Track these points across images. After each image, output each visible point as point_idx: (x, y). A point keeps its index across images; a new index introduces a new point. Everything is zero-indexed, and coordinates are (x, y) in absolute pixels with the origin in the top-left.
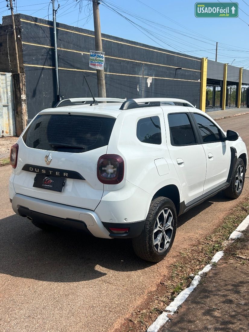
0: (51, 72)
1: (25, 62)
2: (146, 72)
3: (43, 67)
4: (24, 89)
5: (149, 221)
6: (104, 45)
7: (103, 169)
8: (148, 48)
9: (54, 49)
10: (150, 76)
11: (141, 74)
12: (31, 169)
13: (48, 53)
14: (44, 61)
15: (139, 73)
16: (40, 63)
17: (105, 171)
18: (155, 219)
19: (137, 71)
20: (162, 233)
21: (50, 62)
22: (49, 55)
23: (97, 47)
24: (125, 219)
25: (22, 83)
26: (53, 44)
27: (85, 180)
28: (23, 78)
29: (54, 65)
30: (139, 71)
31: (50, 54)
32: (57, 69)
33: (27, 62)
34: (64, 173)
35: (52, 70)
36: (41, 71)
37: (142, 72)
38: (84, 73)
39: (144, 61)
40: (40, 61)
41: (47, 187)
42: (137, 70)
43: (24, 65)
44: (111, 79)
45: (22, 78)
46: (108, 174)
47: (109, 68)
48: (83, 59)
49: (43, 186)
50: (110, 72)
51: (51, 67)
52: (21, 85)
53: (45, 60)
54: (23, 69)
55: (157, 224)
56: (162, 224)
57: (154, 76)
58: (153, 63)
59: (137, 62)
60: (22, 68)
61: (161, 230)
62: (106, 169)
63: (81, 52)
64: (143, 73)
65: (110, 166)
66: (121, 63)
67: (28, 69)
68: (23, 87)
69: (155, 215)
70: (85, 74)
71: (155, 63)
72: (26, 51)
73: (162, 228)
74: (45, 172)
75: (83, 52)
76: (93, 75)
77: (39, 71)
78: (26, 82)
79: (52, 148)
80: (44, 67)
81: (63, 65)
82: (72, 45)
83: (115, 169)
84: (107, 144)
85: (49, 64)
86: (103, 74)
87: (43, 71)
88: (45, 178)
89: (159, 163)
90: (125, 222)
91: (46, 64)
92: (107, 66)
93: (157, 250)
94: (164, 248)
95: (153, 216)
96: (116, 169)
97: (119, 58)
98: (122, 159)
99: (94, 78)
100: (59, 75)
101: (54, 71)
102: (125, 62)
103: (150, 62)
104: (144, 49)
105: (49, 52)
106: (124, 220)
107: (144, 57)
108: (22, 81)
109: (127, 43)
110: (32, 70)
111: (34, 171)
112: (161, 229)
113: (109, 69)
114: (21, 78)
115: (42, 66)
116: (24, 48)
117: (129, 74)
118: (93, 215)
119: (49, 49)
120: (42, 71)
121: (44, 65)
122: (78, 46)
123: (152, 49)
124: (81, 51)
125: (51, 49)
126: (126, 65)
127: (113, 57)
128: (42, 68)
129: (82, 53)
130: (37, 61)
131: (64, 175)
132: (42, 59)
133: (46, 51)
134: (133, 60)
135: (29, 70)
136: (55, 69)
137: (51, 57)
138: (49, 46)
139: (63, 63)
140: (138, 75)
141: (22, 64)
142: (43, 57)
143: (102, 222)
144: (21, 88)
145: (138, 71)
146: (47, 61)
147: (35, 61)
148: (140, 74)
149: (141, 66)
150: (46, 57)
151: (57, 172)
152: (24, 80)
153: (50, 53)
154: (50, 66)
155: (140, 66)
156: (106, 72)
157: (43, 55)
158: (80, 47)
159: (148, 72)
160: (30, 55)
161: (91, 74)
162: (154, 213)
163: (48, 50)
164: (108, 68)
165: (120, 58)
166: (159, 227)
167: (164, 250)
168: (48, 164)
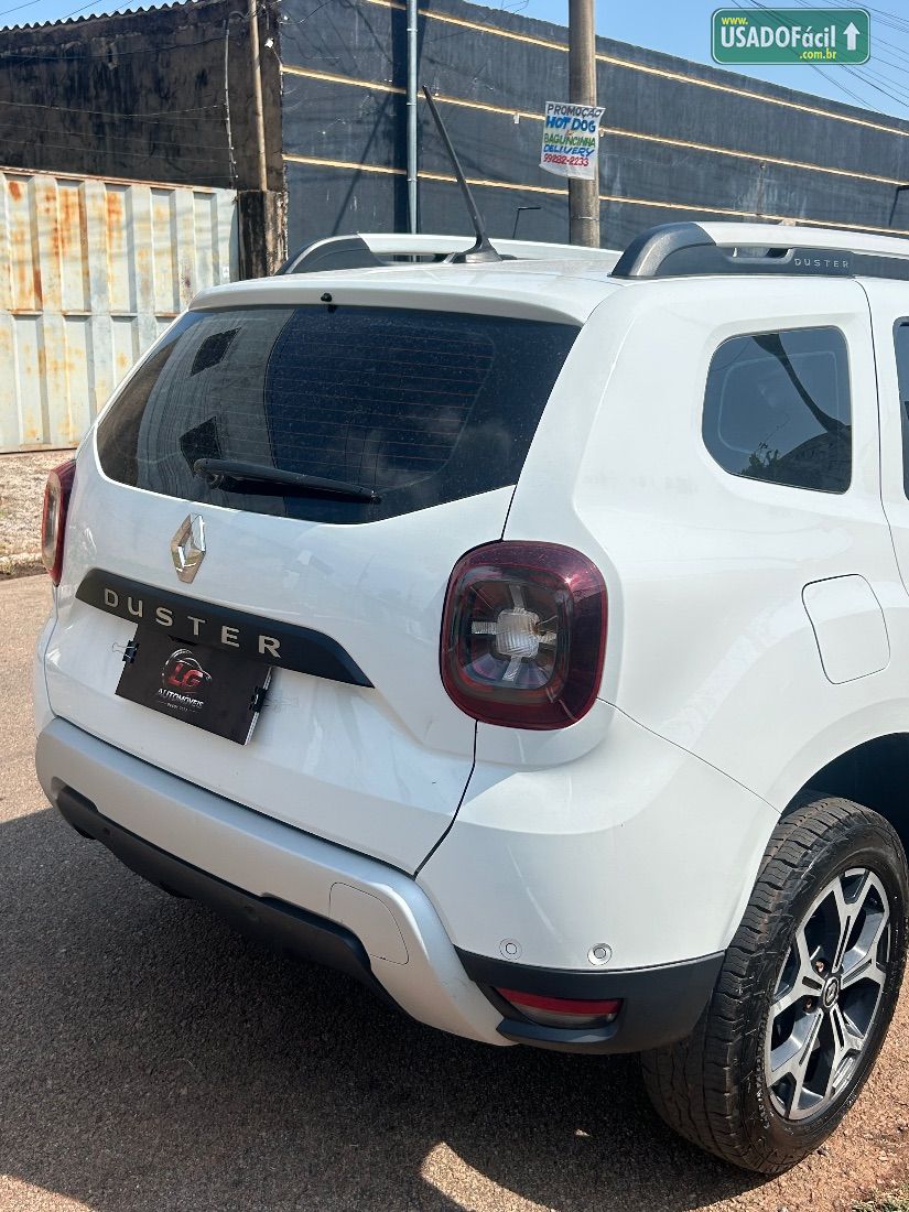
0: (389, 190)
1: (288, 145)
2: (771, 199)
3: (359, 171)
4: (280, 256)
5: (752, 953)
6: (608, 86)
7: (477, 629)
8: (784, 99)
9: (406, 98)
10: (787, 217)
11: (752, 205)
12: (111, 599)
13: (381, 111)
14: (365, 144)
15: (742, 201)
16: (347, 153)
17: (487, 643)
18: (784, 939)
19: (734, 193)
20: (820, 1011)
21: (385, 149)
22: (383, 120)
23: (575, 89)
24: (599, 949)
25: (275, 230)
26: (401, 79)
27: (371, 686)
28: (280, 211)
29: (401, 161)
30: (745, 194)
31: (387, 117)
32: (413, 179)
33: (294, 150)
34: (262, 639)
35: (392, 183)
36: (349, 182)
37: (755, 198)
38: (520, 196)
39: (768, 154)
40: (350, 145)
41: (179, 702)
42: (734, 187)
43: (285, 158)
44: (624, 223)
45: (275, 211)
46: (505, 660)
47: (622, 178)
48: (520, 141)
49: (160, 697)
50: (624, 195)
51: (391, 171)
52: (270, 236)
53: (367, 139)
54: (280, 175)
55: (794, 963)
56: (826, 962)
57: (802, 213)
58: (804, 163)
59: (736, 158)
60: (276, 170)
61: (818, 993)
62: (492, 629)
63: (512, 113)
64: (760, 201)
65: (521, 616)
66: (669, 160)
67: (300, 175)
68: (275, 247)
69: (783, 919)
70: (526, 199)
71: (810, 163)
72: (296, 101)
73: (822, 982)
74: (171, 622)
75: (522, 111)
76: (552, 205)
77: (344, 186)
78: (291, 226)
79: (213, 487)
80: (364, 168)
81: (436, 161)
82: (476, 83)
83: (550, 638)
84: (513, 479)
85: (384, 157)
86: (594, 201)
87: (357, 185)
88: (176, 654)
89: (830, 603)
90: (596, 963)
91: (371, 156)
92: (614, 169)
93: (782, 1111)
94: (829, 1090)
95: (772, 920)
96: (555, 636)
97: (666, 138)
98: (597, 576)
99: (558, 216)
100: (422, 201)
101: (401, 184)
102: (687, 154)
103: (791, 158)
104: (767, 104)
105: (383, 109)
106: (591, 953)
107: (766, 137)
108: (275, 224)
109: (702, 78)
110: (316, 179)
111: (121, 612)
112: (818, 986)
113: (622, 183)
114: (271, 210)
115: (356, 166)
116: (286, 91)
117: (704, 205)
118: (405, 898)
119: (384, 96)
120: (352, 187)
121: (362, 163)
122: (500, 87)
123: (803, 104)
124: (514, 107)
125: (391, 98)
126: (691, 166)
127: (641, 133)
128: (353, 173)
129: (517, 116)
130: (335, 143)
131: (262, 651)
132: (355, 136)
133: (375, 106)
134: (721, 147)
135: (304, 181)
136: (406, 177)
137: (392, 128)
138: (387, 84)
139: (438, 154)
140: (737, 209)
141: (276, 156)
142: (360, 129)
143: (457, 949)
144: (270, 248)
145: (738, 193)
146: (376, 146)
147: (328, 143)
148: (745, 203)
149: (754, 173)
150: (372, 127)
151: (225, 629)
152: (283, 218)
153: (390, 111)
154: (387, 164)
155: (749, 172)
156: (610, 195)
157: (359, 122)
158: (510, 91)
159: (779, 198)
160: (310, 120)
161: (548, 200)
162: (779, 907)
163: (382, 102)
164: (618, 180)
165: (672, 139)
166: (807, 981)
167: (825, 1101)
168: (187, 576)
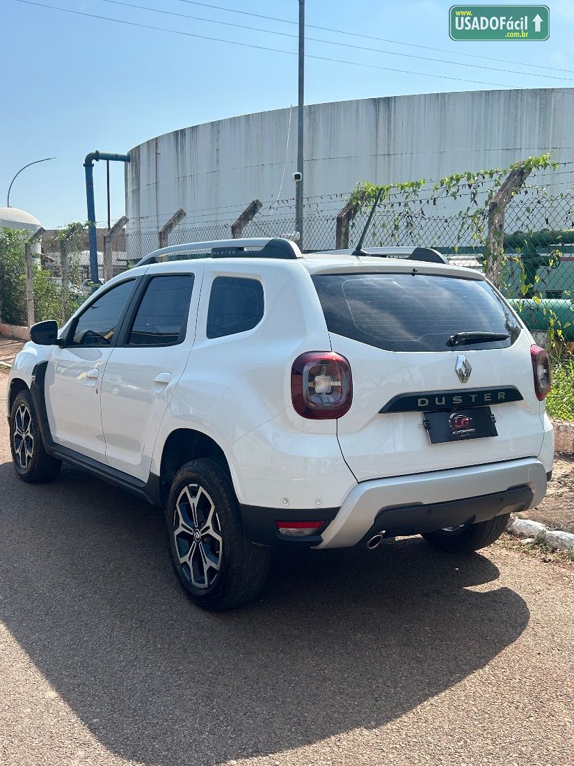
41: (465, 433)
49: (455, 435)
74: (461, 401)
88: (451, 416)
